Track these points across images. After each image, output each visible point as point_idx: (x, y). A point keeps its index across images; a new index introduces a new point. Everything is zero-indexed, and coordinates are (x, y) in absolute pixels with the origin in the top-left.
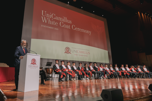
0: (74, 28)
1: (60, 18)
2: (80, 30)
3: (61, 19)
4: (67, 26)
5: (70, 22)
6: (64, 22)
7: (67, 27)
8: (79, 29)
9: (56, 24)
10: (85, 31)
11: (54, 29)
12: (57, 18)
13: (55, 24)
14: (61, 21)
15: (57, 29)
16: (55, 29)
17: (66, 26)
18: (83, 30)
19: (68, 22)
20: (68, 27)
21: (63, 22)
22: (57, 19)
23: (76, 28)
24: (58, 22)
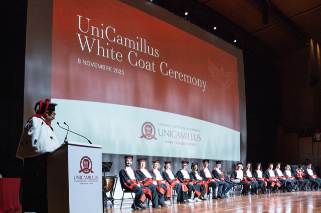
0: (165, 70)
1: (128, 41)
2: (181, 78)
3: (132, 42)
4: (148, 64)
5: (154, 52)
6: (139, 52)
7: (148, 67)
8: (177, 75)
9: (117, 56)
10: (192, 80)
11: (113, 70)
12: (119, 40)
13: (114, 56)
14: (132, 49)
15: (121, 72)
16: (116, 70)
17: (146, 65)
18: (186, 78)
19: (151, 53)
20: (150, 67)
21: (135, 51)
22: (120, 42)
23: (171, 71)
24: (124, 50)
